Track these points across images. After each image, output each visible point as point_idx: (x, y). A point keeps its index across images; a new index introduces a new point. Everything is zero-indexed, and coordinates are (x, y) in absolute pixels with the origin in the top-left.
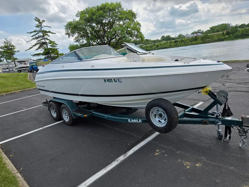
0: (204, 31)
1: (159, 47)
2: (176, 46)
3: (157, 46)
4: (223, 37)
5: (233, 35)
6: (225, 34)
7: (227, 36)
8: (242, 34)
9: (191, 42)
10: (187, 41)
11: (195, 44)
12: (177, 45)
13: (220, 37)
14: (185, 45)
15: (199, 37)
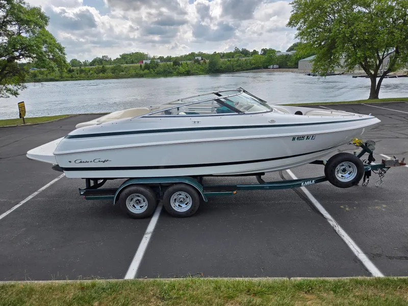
0: (112, 60)
1: (40, 78)
2: (72, 78)
3: (35, 76)
4: (142, 72)
5: (154, 71)
6: (143, 67)
7: (146, 71)
8: (165, 71)
9: (97, 74)
10: (89, 71)
11: (105, 79)
12: (74, 76)
13: (137, 71)
14: (89, 78)
15: (108, 68)
